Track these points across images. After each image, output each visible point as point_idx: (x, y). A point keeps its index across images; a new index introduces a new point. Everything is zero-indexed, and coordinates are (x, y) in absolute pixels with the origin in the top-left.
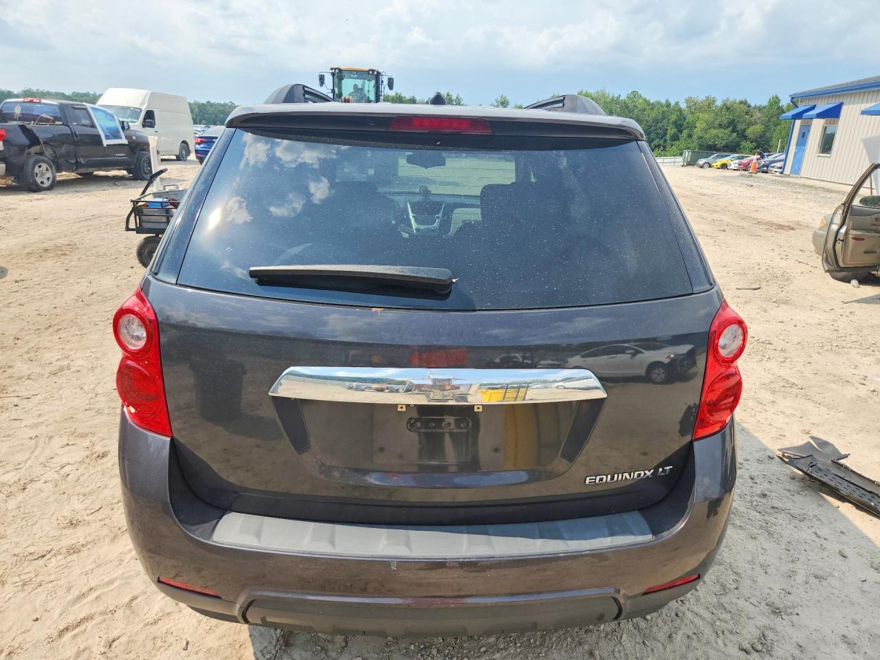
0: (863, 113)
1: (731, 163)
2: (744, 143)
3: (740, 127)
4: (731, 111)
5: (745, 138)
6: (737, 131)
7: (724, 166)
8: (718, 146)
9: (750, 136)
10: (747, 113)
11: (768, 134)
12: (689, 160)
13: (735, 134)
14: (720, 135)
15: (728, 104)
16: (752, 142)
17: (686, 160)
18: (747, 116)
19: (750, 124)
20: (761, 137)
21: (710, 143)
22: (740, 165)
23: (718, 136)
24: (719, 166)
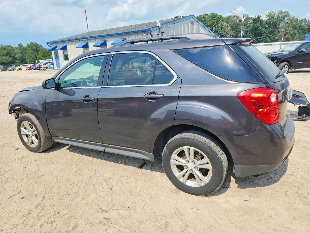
0: (77, 48)
1: (23, 68)
2: (16, 61)
3: (12, 55)
4: (6, 49)
5: (16, 59)
6: (11, 57)
7: (20, 69)
8: (6, 63)
9: (17, 58)
10: (12, 50)
11: (24, 57)
12: (3, 69)
13: (11, 58)
14: (5, 59)
15: (3, 46)
16: (19, 60)
17: (1, 68)
18: (13, 51)
19: (16, 54)
20: (21, 58)
21: (2, 62)
22: (27, 68)
23: (4, 59)
24: (18, 70)
